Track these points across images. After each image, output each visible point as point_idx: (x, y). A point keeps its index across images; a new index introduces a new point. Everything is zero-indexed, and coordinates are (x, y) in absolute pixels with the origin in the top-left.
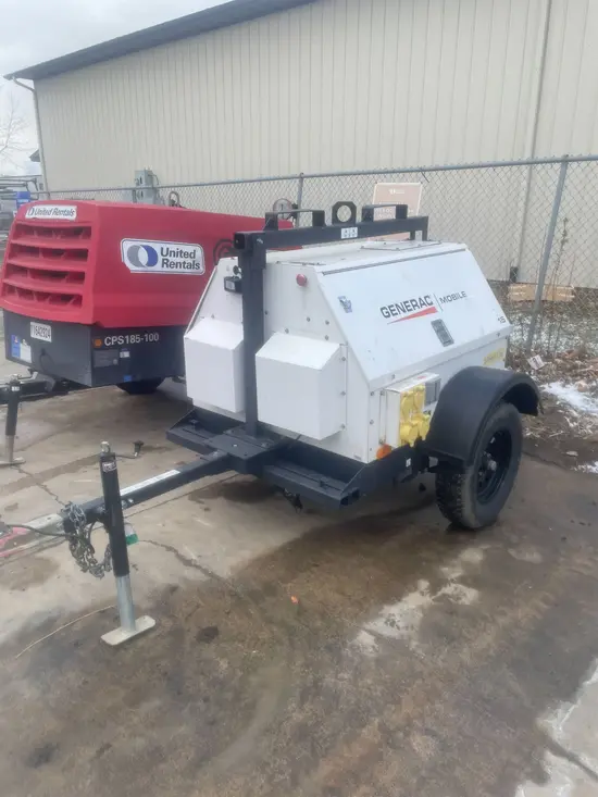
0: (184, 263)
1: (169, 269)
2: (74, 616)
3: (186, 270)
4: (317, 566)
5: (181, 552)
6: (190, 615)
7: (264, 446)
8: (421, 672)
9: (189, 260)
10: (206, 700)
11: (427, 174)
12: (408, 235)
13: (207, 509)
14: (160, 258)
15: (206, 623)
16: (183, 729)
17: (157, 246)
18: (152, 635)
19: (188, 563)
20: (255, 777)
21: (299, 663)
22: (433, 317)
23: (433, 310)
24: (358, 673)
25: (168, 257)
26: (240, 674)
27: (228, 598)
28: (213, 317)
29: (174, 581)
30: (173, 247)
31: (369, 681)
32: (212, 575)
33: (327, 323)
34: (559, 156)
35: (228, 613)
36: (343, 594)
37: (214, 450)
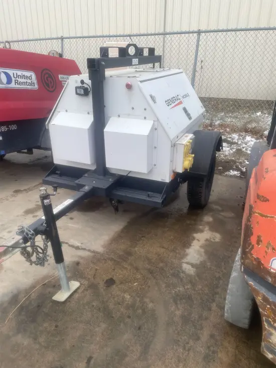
0: (27, 82)
1: (20, 86)
2: (28, 291)
3: (28, 87)
4: (144, 237)
5: (70, 244)
6: (95, 275)
7: (111, 180)
8: (219, 277)
9: (29, 81)
10: (129, 317)
11: (132, 38)
12: (151, 65)
13: (71, 219)
14: (13, 79)
15: (106, 278)
16: (126, 337)
17: (11, 72)
18: (80, 291)
19: (77, 248)
20: (177, 350)
21: (164, 286)
22: (181, 106)
23: (181, 103)
24: (193, 285)
25: (17, 79)
26: (138, 299)
27: (110, 262)
28: (67, 111)
29: (76, 259)
30: (20, 73)
31: (200, 287)
32: (94, 252)
33: (145, 109)
34: (196, 30)
35: (114, 270)
36: (163, 248)
37: (84, 186)
